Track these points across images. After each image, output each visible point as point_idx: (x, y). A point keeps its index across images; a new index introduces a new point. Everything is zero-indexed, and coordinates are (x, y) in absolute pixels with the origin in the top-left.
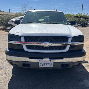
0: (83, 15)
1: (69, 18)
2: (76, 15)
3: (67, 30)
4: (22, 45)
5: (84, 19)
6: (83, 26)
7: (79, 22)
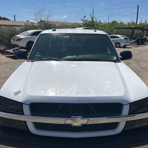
0: (138, 23)
1: (116, 30)
2: (126, 24)
3: (118, 84)
4: (25, 122)
5: (141, 31)
6: (139, 44)
7: (132, 36)
